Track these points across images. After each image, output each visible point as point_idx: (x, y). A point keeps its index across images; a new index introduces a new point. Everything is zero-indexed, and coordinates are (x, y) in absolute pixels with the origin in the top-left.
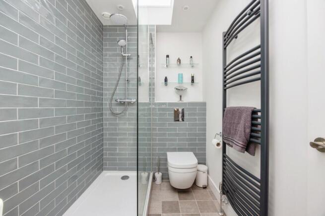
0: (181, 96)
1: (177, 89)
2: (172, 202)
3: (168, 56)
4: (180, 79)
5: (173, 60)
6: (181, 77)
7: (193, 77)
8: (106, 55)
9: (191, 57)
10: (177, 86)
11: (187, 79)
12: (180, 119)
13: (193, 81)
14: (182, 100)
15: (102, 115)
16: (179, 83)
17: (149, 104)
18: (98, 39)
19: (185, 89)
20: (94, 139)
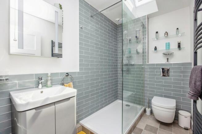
0: (168, 59)
1: (164, 54)
2: (153, 127)
3: (157, 32)
4: (168, 46)
5: (161, 34)
6: (168, 45)
7: (180, 43)
8: (119, 40)
9: (178, 29)
10: (165, 52)
11: (174, 46)
12: (167, 75)
13: (179, 46)
14: (169, 61)
15: (117, 71)
16: (166, 50)
17: (143, 65)
18: (115, 33)
19: (171, 54)
20: (112, 82)
